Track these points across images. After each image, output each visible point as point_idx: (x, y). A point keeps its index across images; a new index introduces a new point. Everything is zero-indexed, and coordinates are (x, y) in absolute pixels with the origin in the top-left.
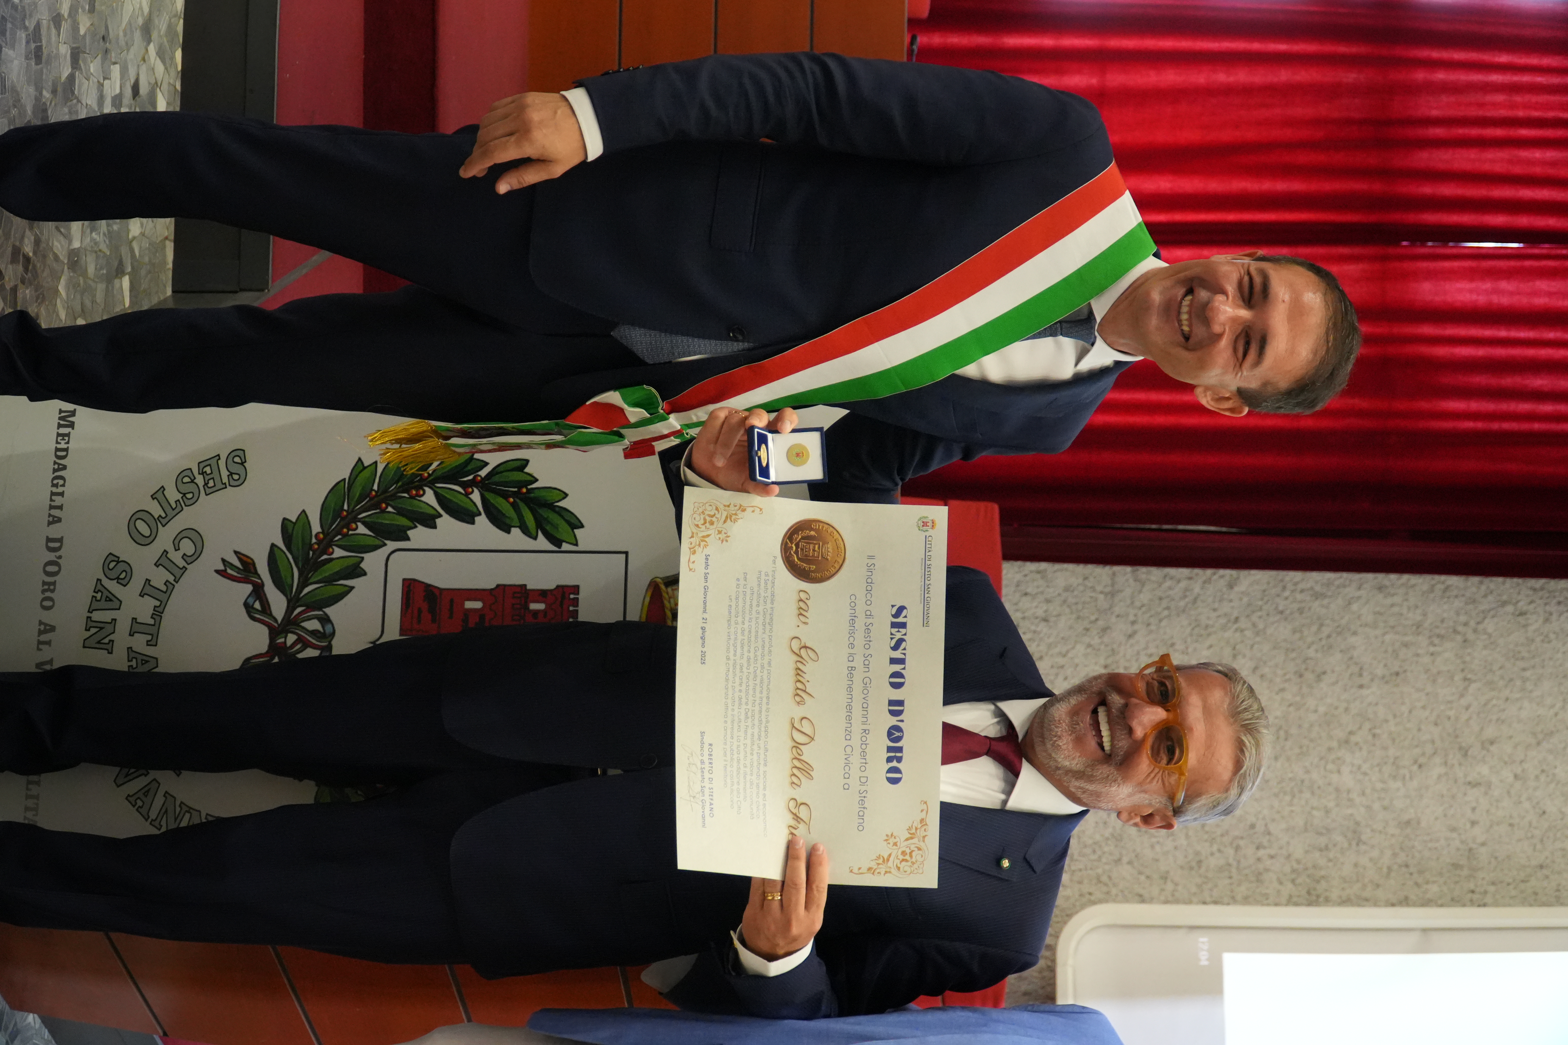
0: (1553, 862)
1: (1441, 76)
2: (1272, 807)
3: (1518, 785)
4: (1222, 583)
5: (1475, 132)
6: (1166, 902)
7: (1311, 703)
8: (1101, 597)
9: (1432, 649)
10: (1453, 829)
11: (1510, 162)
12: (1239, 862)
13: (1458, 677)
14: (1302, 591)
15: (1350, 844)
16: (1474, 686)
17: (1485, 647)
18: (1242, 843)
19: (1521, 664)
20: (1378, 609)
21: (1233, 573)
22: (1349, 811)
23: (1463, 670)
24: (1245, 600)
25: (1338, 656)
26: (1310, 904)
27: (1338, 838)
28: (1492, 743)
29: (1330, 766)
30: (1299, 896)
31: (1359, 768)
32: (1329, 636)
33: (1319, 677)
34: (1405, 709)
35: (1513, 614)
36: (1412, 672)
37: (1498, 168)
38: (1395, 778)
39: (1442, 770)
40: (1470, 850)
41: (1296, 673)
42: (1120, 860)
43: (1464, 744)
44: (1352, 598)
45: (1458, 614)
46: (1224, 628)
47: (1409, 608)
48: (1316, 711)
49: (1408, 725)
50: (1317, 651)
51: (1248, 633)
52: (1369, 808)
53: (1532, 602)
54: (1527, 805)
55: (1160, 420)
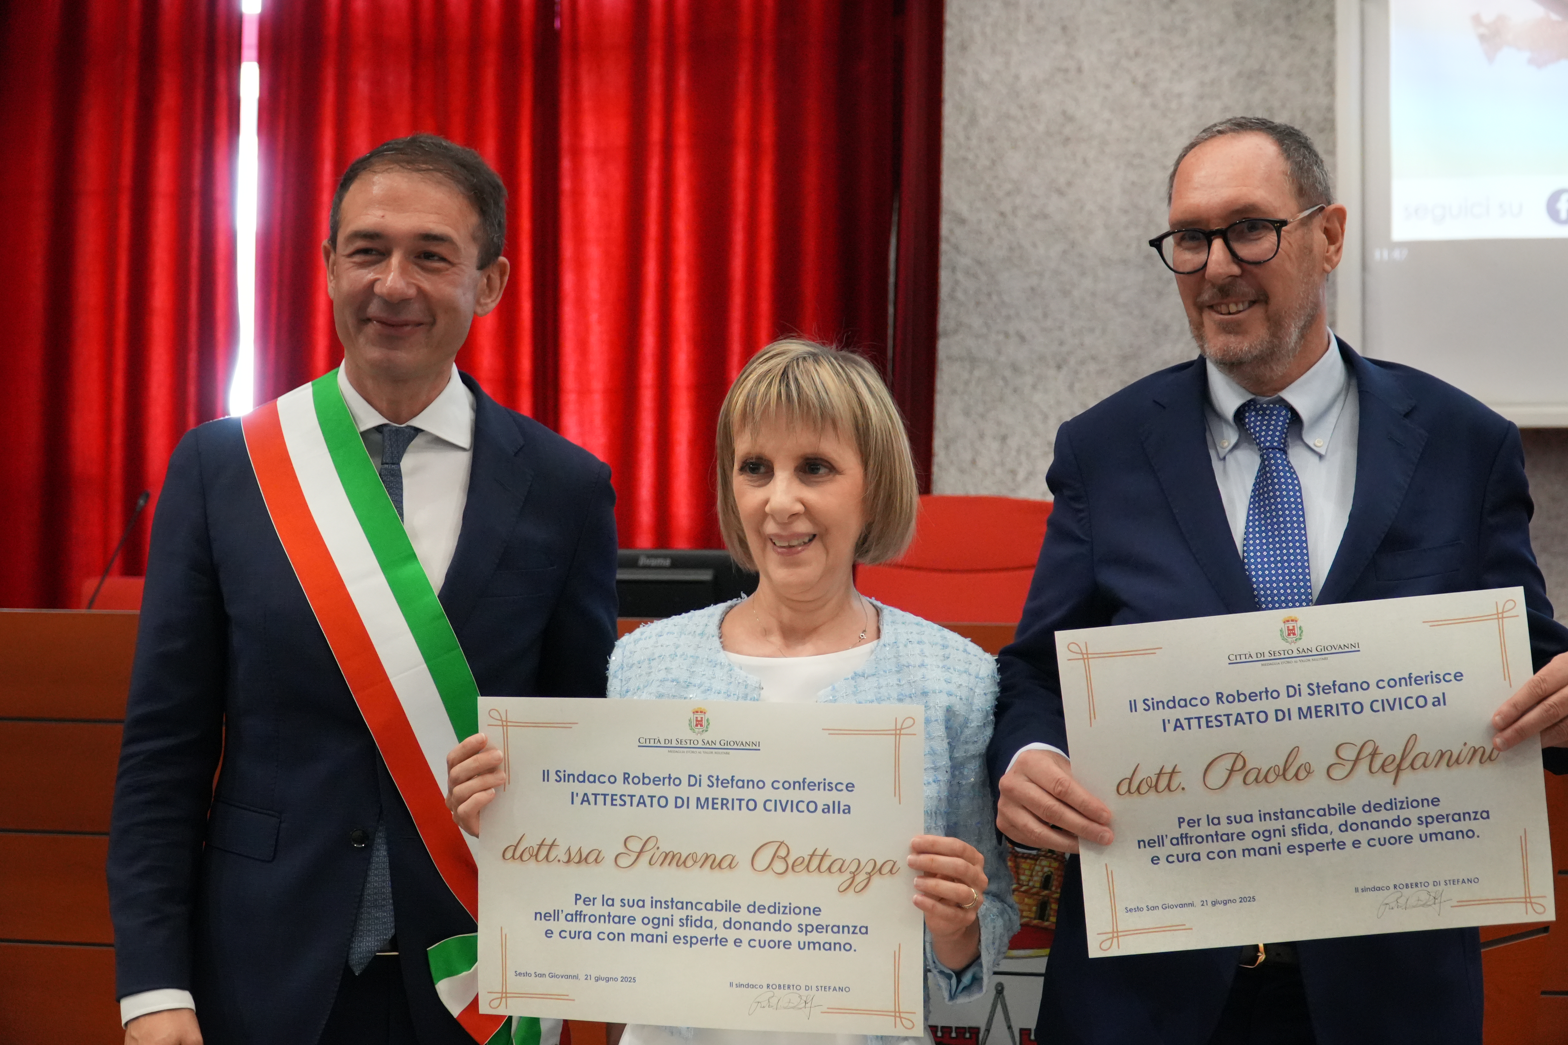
4: (959, 232)
7: (1099, 127)
8: (977, 373)
14: (968, 138)
20: (988, 51)
24: (979, 204)
25: (1043, 96)
29: (1174, 105)
31: (1174, 72)
32: (1021, 107)
33: (1069, 118)
41: (1064, 146)
44: (975, 81)
46: (1012, 229)
47: (986, 15)
48: (1109, 122)
50: (1038, 121)
51: (1018, 201)
52: (1222, 61)
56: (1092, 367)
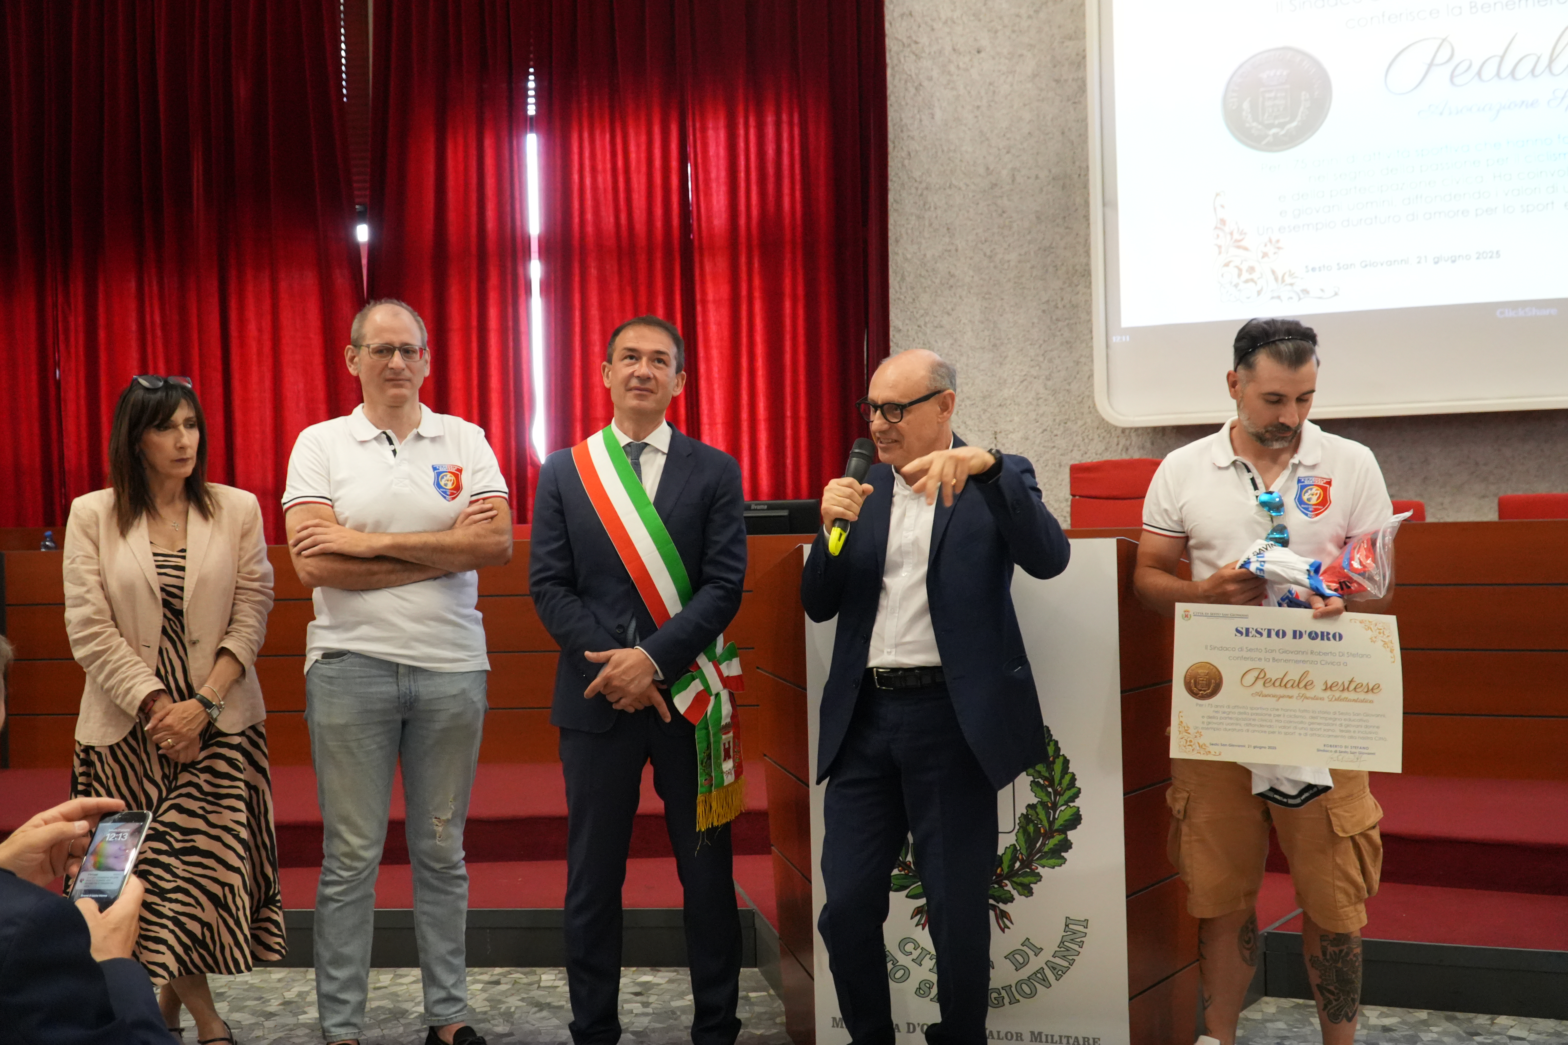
0: (1060, 126)
1: (589, 216)
2: (1031, 300)
3: (1013, 151)
4: (897, 336)
5: (622, 195)
6: (1092, 361)
7: (968, 279)
9: (932, 209)
10: (1041, 190)
11: (639, 172)
12: (1066, 319)
13: (949, 192)
14: (901, 288)
15: (1053, 253)
16: (954, 182)
17: (930, 176)
18: (1054, 318)
19: (940, 153)
20: (910, 242)
21: (891, 329)
22: (1032, 253)
24: (907, 322)
25: (938, 265)
26: (1089, 274)
27: (1049, 260)
28: (988, 169)
29: (1006, 266)
30: (1086, 282)
32: (927, 271)
33: (953, 276)
34: (969, 224)
35: (910, 159)
36: (947, 220)
37: (643, 179)
38: (1010, 228)
39: (1005, 198)
40: (1053, 179)
41: (950, 290)
42: (1068, 390)
43: (990, 186)
45: (911, 194)
46: (925, 334)
47: (908, 224)
48: (973, 277)
49: (979, 221)
50: (936, 278)
51: (927, 319)
52: (1030, 242)
53: (902, 148)
54: (1025, 145)
55: (802, 378)
56: (968, 402)
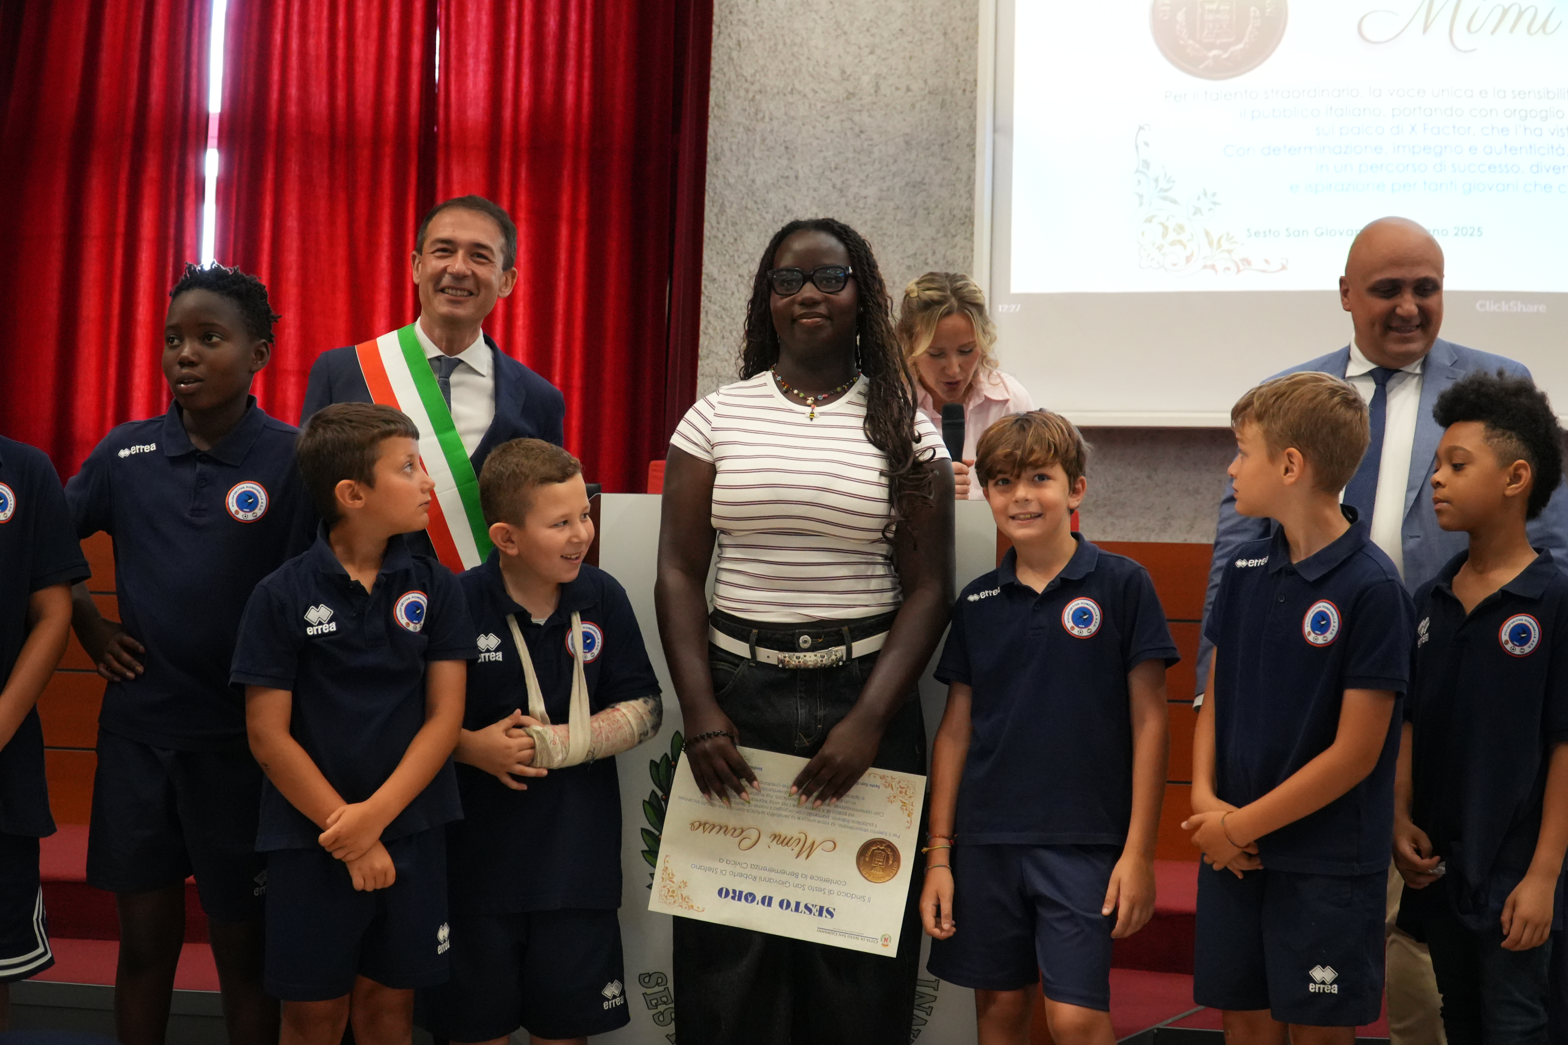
0: (941, 24)
1: (293, 91)
2: (893, 251)
3: (878, 52)
5: (340, 66)
9: (767, 119)
10: (913, 106)
11: (367, 38)
13: (790, 99)
14: (718, 223)
15: (925, 190)
16: (797, 86)
17: (766, 75)
19: (780, 47)
20: (734, 162)
21: (704, 277)
22: (897, 190)
23: (785, 95)
24: (724, 268)
26: (972, 223)
27: (919, 200)
28: (844, 72)
29: (861, 205)
30: (966, 232)
31: (862, 181)
32: (756, 202)
34: (815, 143)
35: (739, 51)
36: (785, 136)
37: (373, 49)
38: (870, 153)
39: (865, 114)
40: (930, 93)
43: (845, 95)
44: (725, 183)
45: (738, 97)
47: (734, 137)
49: (829, 141)
50: (767, 212)
52: (894, 175)
53: (729, 35)
54: (895, 45)
